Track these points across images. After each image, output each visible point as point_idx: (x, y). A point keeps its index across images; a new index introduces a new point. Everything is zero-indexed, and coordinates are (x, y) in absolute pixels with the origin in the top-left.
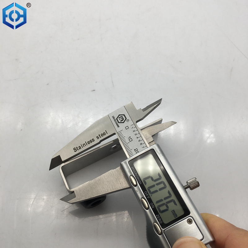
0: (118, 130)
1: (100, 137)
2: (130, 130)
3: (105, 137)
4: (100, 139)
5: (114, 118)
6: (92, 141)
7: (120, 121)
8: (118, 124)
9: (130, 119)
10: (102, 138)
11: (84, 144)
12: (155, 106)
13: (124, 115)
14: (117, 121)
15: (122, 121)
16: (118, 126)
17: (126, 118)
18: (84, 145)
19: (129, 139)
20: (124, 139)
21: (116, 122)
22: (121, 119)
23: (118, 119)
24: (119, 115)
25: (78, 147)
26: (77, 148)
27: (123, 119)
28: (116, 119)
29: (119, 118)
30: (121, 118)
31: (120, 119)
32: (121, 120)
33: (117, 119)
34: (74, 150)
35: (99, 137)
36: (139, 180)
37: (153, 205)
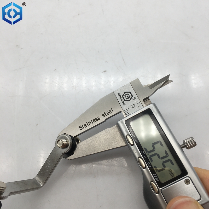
1: (106, 115)
2: (137, 108)
3: (110, 115)
4: (106, 117)
5: (119, 95)
6: (97, 119)
7: (126, 99)
8: (124, 102)
9: (136, 97)
10: (108, 116)
12: (163, 82)
13: (130, 92)
16: (124, 104)
17: (132, 96)
18: (90, 123)
21: (122, 100)
23: (124, 96)
24: (125, 92)
26: (83, 126)
27: (129, 97)
28: (121, 96)
29: (125, 95)
30: (127, 95)
33: (123, 96)
36: (136, 140)
37: (150, 165)
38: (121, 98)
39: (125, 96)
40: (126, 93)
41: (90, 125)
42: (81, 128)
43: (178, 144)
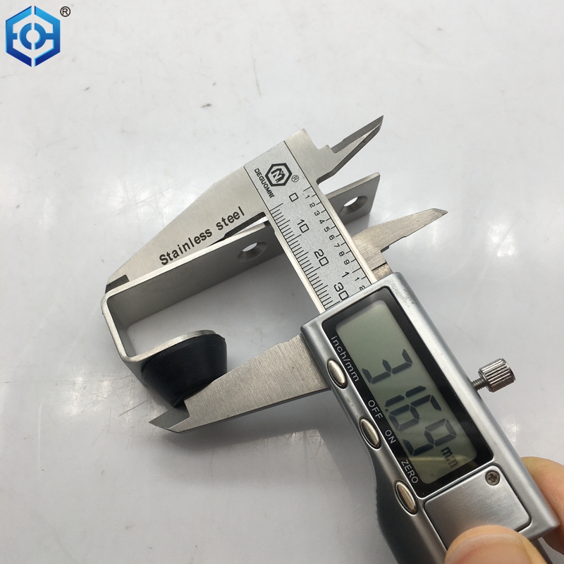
0: (271, 203)
1: (227, 225)
2: (303, 203)
3: (237, 223)
4: (227, 229)
5: (259, 173)
6: (205, 236)
7: (274, 182)
8: (271, 188)
9: (301, 175)
10: (232, 226)
11: (186, 244)
12: (365, 136)
13: (285, 165)
14: (266, 180)
15: (280, 179)
16: (271, 195)
17: (290, 174)
18: (186, 246)
19: (300, 225)
20: (288, 228)
21: (265, 184)
22: (277, 175)
23: (270, 175)
24: (273, 166)
25: (170, 252)
26: (168, 255)
27: (283, 175)
28: (264, 175)
29: (272, 173)
30: (278, 172)
31: (274, 176)
32: (277, 178)
33: (267, 176)
34: (162, 260)
35: (223, 223)
36: (352, 372)
37: (393, 437)
38: (262, 180)
39: (274, 174)
40: (275, 168)
41: (186, 250)
42: (166, 259)
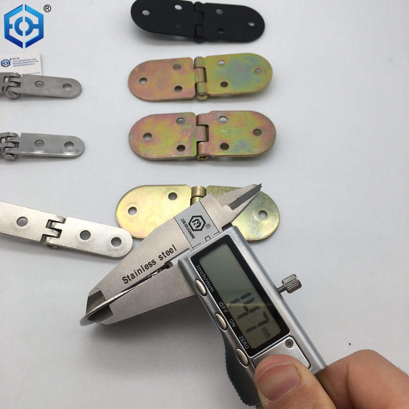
38: (186, 226)
41: (139, 274)
42: (126, 280)
43: (275, 287)
